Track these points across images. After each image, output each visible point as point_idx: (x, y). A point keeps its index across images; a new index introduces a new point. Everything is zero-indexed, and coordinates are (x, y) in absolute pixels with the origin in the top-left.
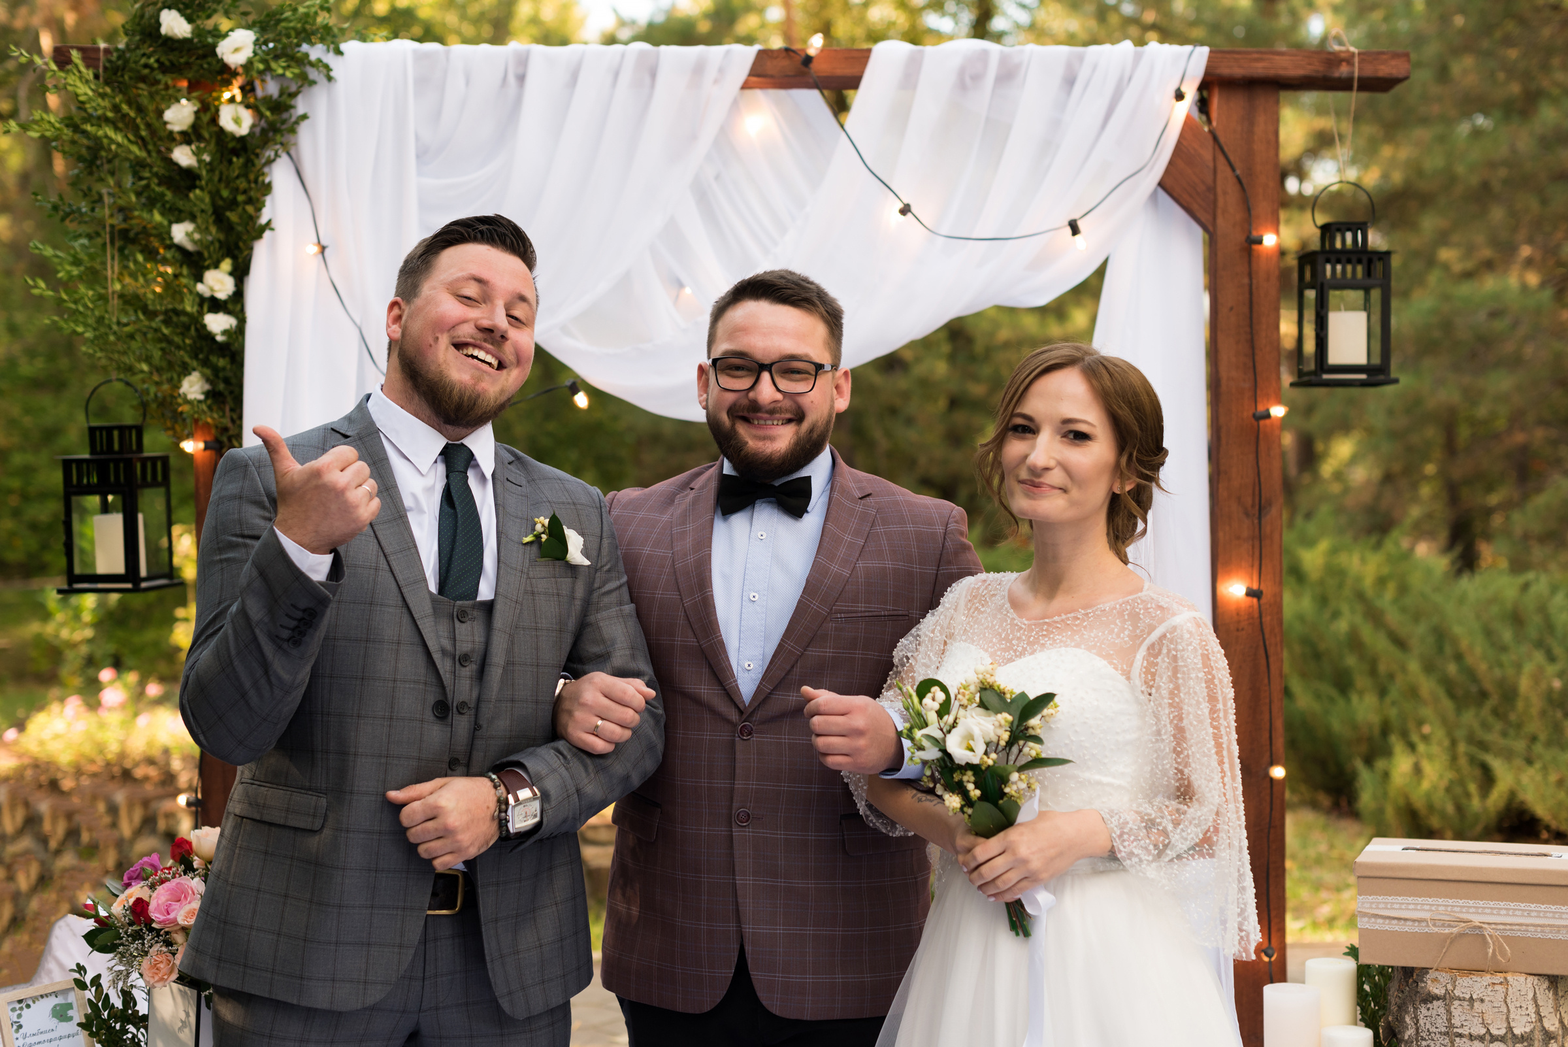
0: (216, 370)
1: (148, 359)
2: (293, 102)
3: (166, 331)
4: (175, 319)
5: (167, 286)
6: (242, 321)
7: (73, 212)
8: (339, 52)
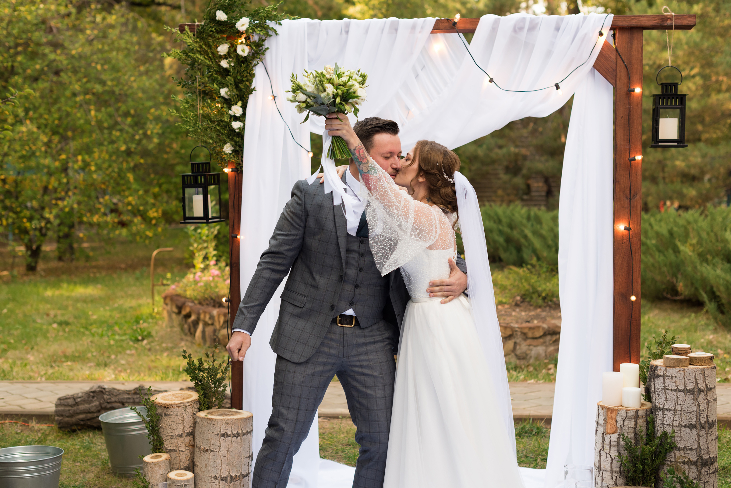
0: (236, 142)
1: (211, 138)
2: (264, 43)
3: (218, 128)
4: (221, 124)
5: (219, 111)
6: (244, 124)
7: (186, 84)
8: (280, 24)
